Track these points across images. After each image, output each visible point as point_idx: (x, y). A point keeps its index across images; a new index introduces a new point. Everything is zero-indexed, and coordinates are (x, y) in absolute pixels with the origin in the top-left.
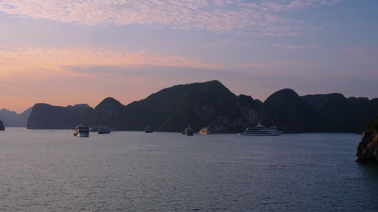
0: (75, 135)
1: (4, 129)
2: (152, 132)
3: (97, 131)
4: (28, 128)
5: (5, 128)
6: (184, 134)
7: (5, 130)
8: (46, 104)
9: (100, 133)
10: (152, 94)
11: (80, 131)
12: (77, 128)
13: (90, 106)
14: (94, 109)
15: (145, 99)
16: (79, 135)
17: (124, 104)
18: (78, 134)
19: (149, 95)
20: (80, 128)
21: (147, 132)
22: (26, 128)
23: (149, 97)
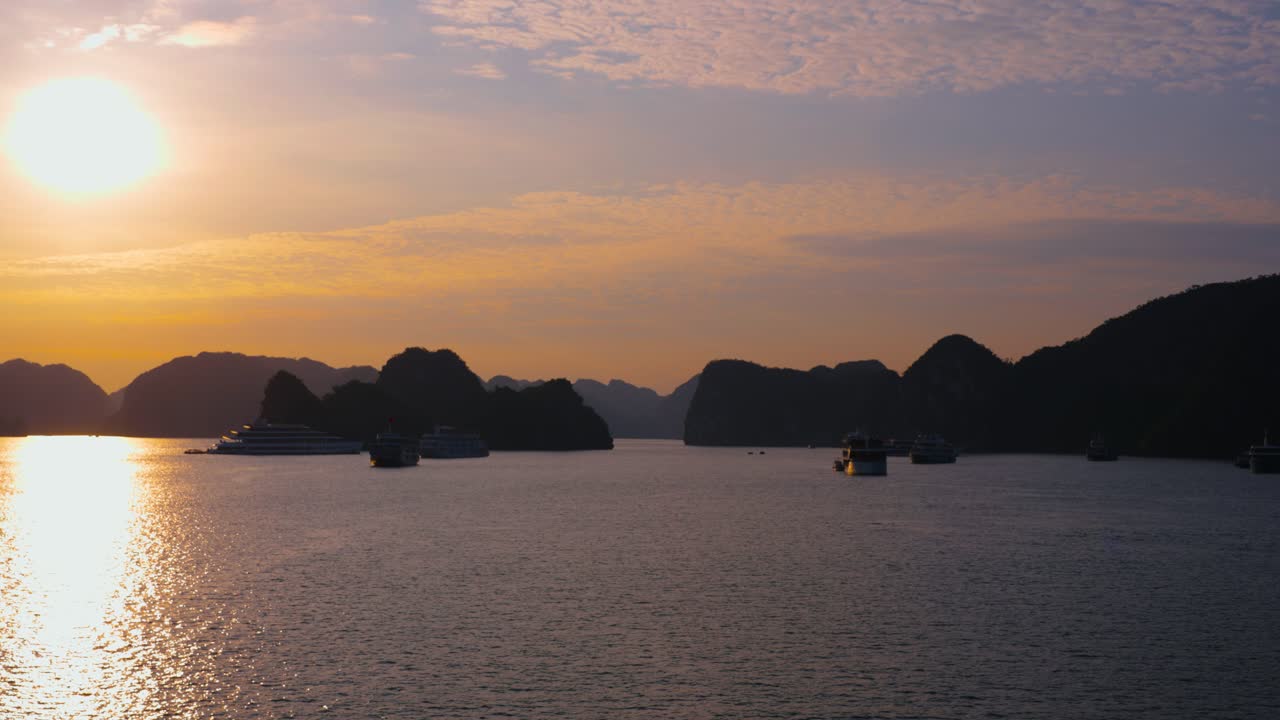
0: (840, 467)
1: (610, 446)
2: (1115, 459)
3: (910, 454)
4: (687, 443)
5: (612, 441)
6: (1245, 465)
7: (615, 448)
8: (742, 363)
9: (918, 460)
10: (1107, 319)
11: (853, 455)
12: (845, 441)
13: (889, 367)
14: (901, 375)
15: (1083, 339)
16: (850, 467)
17: (1008, 359)
18: (847, 462)
19: (1099, 325)
20: (854, 443)
21: (1095, 457)
22: (682, 442)
23: (1096, 332)
